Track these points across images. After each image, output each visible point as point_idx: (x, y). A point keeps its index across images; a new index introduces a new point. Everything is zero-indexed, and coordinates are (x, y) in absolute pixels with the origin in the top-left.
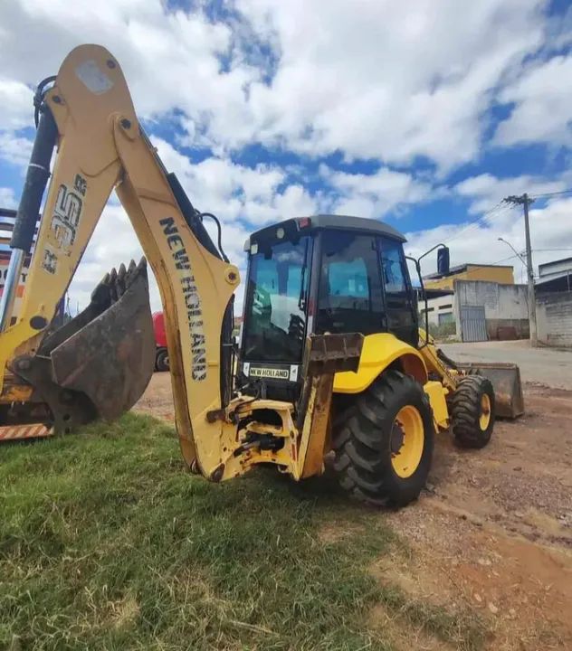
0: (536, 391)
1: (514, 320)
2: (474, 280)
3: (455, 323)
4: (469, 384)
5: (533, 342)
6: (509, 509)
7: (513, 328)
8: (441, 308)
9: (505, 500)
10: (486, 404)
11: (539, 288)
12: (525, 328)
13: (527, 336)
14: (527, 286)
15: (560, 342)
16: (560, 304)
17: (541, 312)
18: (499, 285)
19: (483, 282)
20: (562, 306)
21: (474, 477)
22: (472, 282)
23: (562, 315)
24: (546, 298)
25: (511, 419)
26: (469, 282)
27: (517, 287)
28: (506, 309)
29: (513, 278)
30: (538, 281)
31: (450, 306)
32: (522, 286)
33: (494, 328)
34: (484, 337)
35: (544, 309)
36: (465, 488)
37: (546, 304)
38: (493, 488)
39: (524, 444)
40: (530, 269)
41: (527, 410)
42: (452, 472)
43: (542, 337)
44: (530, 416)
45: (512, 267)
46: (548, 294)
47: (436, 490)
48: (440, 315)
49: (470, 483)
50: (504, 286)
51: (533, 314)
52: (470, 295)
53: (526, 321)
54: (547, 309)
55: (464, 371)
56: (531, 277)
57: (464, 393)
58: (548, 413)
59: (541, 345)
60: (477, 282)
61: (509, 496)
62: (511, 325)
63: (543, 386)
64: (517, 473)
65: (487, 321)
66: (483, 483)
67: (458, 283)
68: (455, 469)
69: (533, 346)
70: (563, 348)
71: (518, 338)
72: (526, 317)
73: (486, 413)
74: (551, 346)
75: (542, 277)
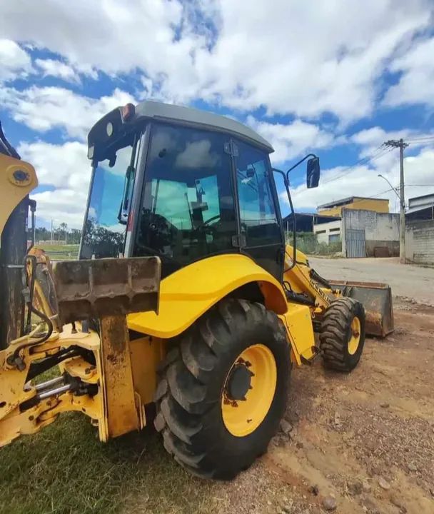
0: (404, 307)
1: (388, 242)
2: (358, 209)
3: (341, 243)
4: (339, 308)
5: (402, 260)
6: (372, 473)
7: (387, 248)
8: (331, 230)
9: (369, 456)
10: (356, 326)
11: (408, 217)
12: (395, 247)
13: (396, 254)
14: (399, 214)
15: (424, 260)
16: (424, 229)
17: (409, 236)
18: (377, 213)
19: (365, 211)
20: (427, 231)
21: (337, 414)
22: (356, 210)
23: (427, 238)
24: (414, 224)
25: (381, 338)
26: (353, 210)
27: (391, 215)
28: (382, 232)
29: (388, 209)
30: (409, 211)
31: (338, 229)
32: (395, 215)
33: (371, 248)
34: (364, 253)
35: (411, 233)
36: (325, 432)
37: (414, 229)
38: (357, 434)
39: (393, 369)
40: (402, 201)
41: (396, 327)
42: (314, 405)
43: (409, 256)
44: (400, 334)
45: (388, 200)
46: (416, 221)
47: (291, 434)
48: (330, 236)
49: (331, 426)
50: (381, 214)
51: (403, 237)
52: (354, 221)
53: (398, 243)
54: (415, 233)
55: (338, 291)
56: (403, 207)
57: (333, 316)
58: (416, 332)
59: (408, 262)
60: (360, 210)
61: (373, 451)
62: (385, 245)
63: (410, 301)
64: (384, 412)
65: (366, 242)
66: (346, 425)
67: (345, 211)
68: (318, 400)
69: (402, 263)
70: (426, 265)
71: (390, 256)
72: (397, 240)
73: (356, 335)
74: (416, 263)
75: (410, 208)
